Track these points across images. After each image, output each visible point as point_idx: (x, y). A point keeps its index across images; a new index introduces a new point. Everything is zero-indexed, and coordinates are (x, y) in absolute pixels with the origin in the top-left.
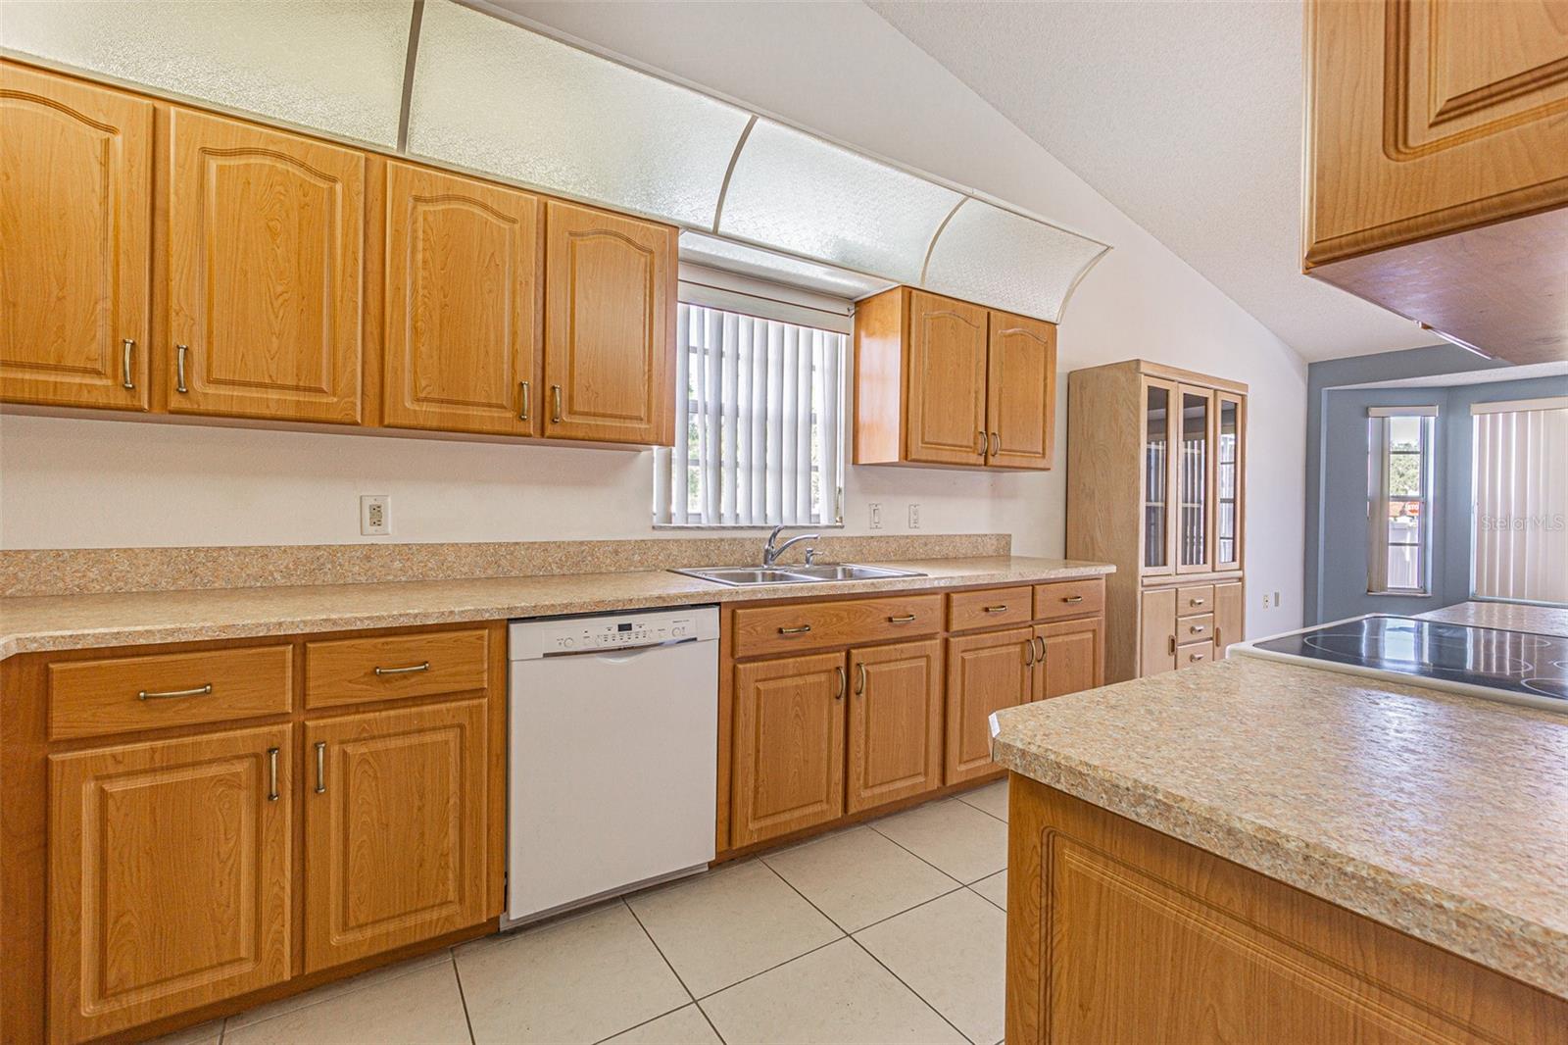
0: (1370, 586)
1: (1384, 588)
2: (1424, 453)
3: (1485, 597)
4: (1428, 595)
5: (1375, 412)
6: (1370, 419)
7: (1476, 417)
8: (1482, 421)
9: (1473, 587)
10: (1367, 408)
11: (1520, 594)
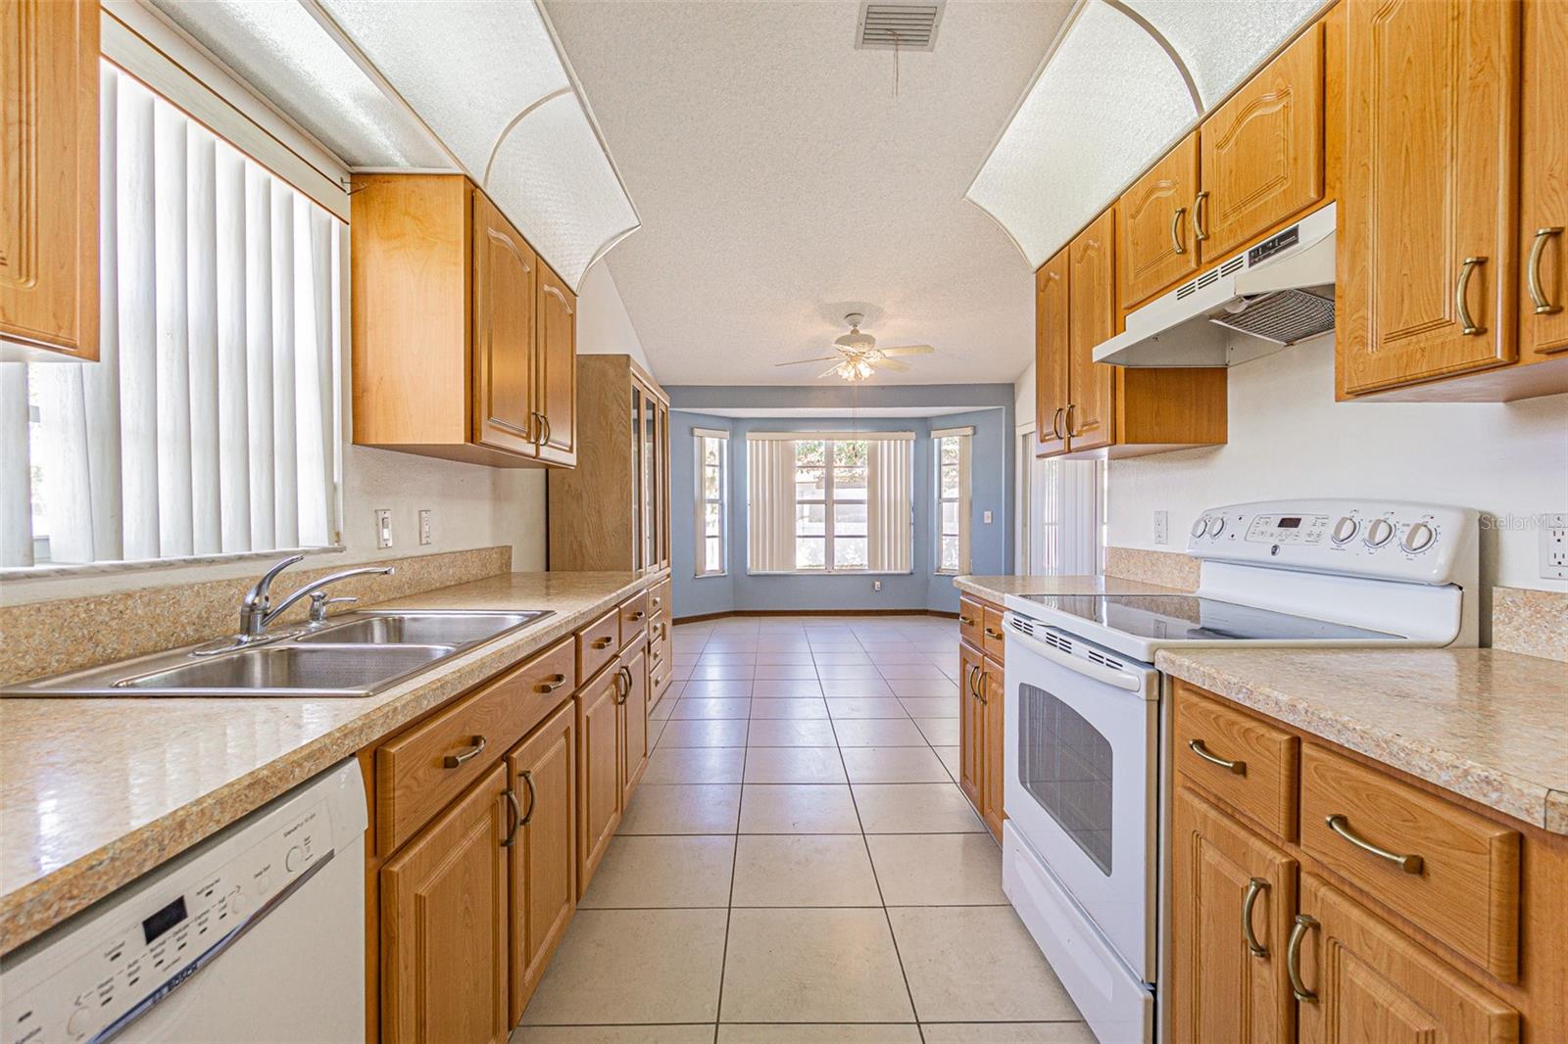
0: (696, 571)
1: (703, 572)
2: (721, 466)
3: (754, 572)
4: (726, 573)
5: (697, 432)
6: (695, 438)
7: (748, 442)
8: (751, 444)
9: (749, 565)
10: (692, 429)
11: (771, 568)
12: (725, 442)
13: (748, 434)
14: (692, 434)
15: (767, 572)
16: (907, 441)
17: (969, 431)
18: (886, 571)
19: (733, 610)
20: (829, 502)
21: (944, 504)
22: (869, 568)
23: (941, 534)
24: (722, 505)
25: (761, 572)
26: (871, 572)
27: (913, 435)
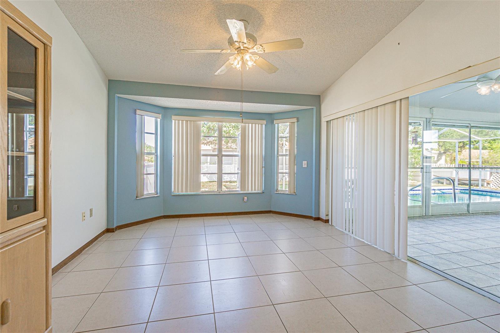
0: (137, 195)
1: (143, 195)
2: (156, 134)
3: (177, 193)
4: (159, 195)
5: (138, 112)
6: (137, 115)
7: (173, 121)
8: (175, 123)
9: (173, 190)
10: (135, 110)
11: (186, 191)
12: (159, 120)
13: (173, 117)
14: (135, 113)
15: (184, 193)
16: (262, 125)
17: (295, 120)
18: (250, 191)
19: (163, 215)
20: (220, 156)
21: (279, 157)
22: (241, 190)
23: (278, 173)
24: (157, 156)
25: (181, 193)
26: (242, 192)
27: (265, 122)
